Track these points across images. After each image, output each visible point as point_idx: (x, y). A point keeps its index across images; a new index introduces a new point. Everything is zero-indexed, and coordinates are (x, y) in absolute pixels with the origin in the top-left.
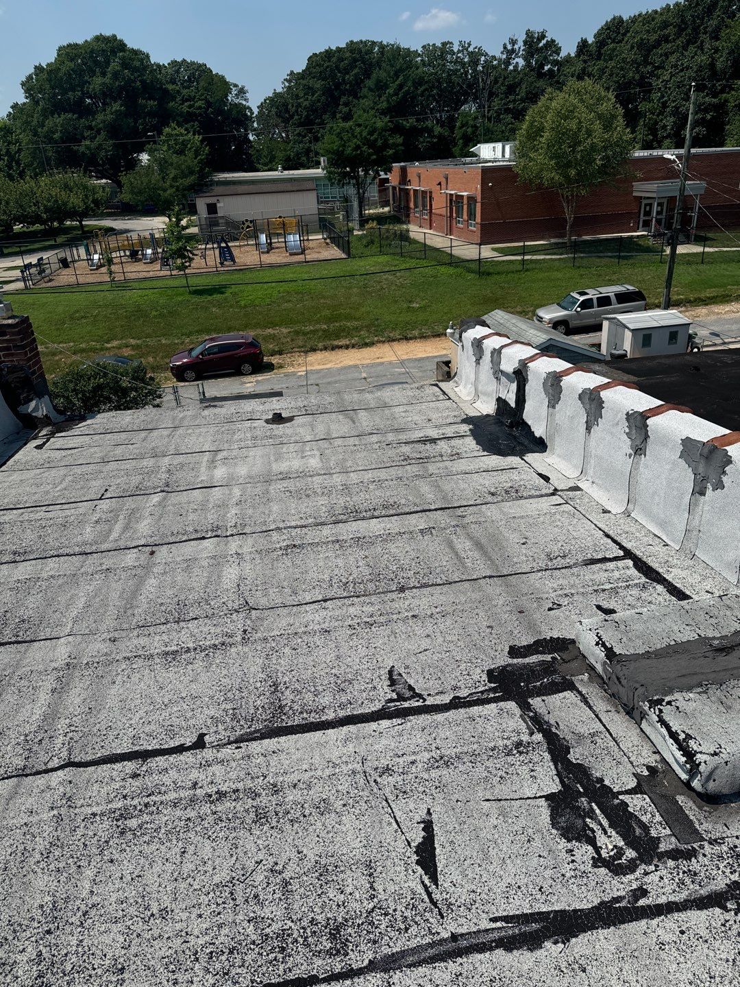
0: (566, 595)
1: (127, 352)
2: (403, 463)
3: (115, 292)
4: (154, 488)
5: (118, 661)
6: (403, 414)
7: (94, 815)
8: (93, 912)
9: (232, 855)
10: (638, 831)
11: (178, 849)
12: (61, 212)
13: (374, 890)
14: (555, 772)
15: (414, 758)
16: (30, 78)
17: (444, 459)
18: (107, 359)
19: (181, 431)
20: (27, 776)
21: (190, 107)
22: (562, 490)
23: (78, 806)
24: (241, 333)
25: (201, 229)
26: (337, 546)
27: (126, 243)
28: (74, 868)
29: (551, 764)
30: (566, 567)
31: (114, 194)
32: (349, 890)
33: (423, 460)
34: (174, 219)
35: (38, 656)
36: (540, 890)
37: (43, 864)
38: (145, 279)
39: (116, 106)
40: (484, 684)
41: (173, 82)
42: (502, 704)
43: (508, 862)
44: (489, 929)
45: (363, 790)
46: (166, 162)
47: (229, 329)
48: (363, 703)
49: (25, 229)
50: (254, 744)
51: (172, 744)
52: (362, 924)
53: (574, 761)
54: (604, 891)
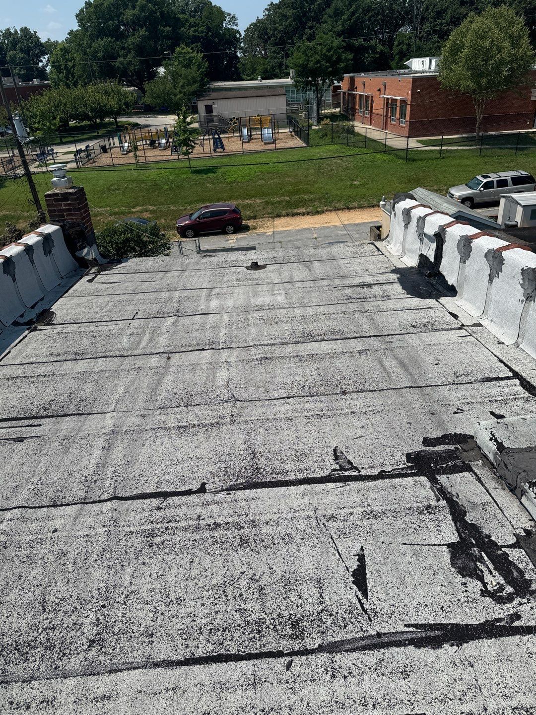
0: (468, 403)
1: (146, 215)
2: (347, 302)
3: (139, 171)
4: (169, 313)
5: (146, 430)
6: (347, 265)
7: (132, 532)
8: (132, 596)
9: (224, 566)
10: (515, 574)
11: (188, 560)
12: (102, 111)
13: (323, 598)
14: (455, 528)
15: (351, 510)
16: (82, 11)
17: (377, 299)
18: (132, 220)
19: (186, 273)
20: (87, 503)
21: (195, 31)
22: (467, 326)
23: (121, 526)
24: (227, 202)
25: (200, 125)
26: (297, 360)
27: (147, 134)
28: (119, 567)
29: (452, 522)
30: (468, 383)
31: (139, 98)
32: (305, 597)
33: (362, 300)
34: (182, 117)
35: (93, 424)
36: (442, 608)
37: (98, 562)
38: (160, 161)
39: (142, 32)
40: (404, 463)
41: (183, 12)
42: (416, 478)
43: (419, 587)
44: (404, 632)
45: (315, 530)
46: (177, 74)
47: (219, 200)
48: (315, 470)
49: (77, 124)
50: (240, 492)
51: (184, 488)
52: (314, 620)
53: (469, 522)
54: (488, 614)
